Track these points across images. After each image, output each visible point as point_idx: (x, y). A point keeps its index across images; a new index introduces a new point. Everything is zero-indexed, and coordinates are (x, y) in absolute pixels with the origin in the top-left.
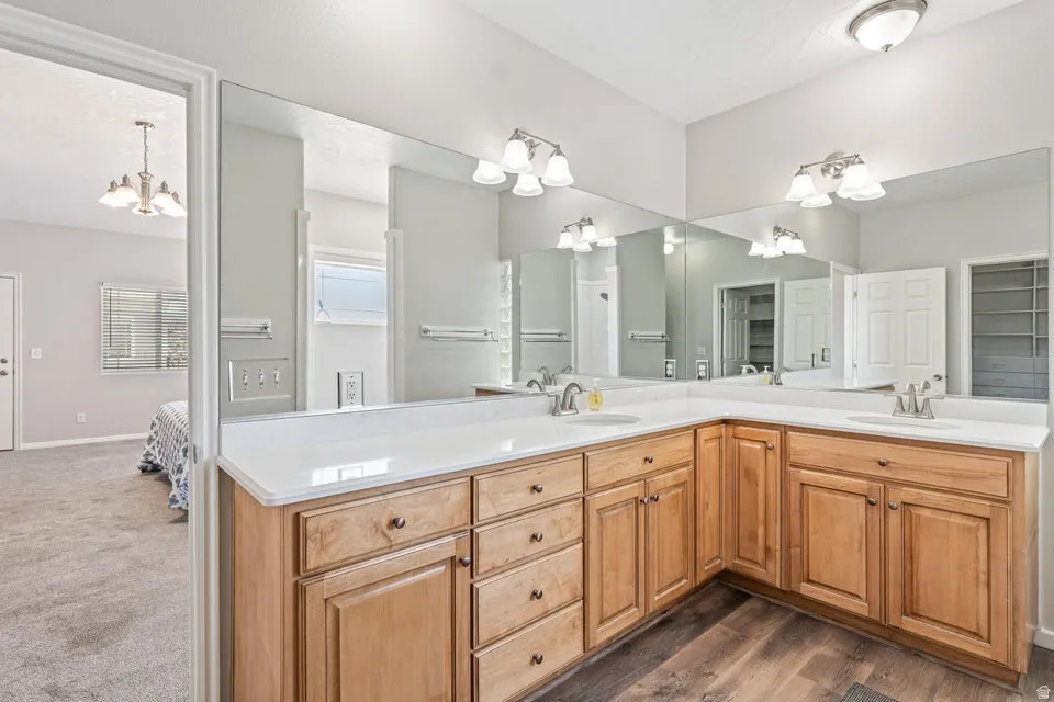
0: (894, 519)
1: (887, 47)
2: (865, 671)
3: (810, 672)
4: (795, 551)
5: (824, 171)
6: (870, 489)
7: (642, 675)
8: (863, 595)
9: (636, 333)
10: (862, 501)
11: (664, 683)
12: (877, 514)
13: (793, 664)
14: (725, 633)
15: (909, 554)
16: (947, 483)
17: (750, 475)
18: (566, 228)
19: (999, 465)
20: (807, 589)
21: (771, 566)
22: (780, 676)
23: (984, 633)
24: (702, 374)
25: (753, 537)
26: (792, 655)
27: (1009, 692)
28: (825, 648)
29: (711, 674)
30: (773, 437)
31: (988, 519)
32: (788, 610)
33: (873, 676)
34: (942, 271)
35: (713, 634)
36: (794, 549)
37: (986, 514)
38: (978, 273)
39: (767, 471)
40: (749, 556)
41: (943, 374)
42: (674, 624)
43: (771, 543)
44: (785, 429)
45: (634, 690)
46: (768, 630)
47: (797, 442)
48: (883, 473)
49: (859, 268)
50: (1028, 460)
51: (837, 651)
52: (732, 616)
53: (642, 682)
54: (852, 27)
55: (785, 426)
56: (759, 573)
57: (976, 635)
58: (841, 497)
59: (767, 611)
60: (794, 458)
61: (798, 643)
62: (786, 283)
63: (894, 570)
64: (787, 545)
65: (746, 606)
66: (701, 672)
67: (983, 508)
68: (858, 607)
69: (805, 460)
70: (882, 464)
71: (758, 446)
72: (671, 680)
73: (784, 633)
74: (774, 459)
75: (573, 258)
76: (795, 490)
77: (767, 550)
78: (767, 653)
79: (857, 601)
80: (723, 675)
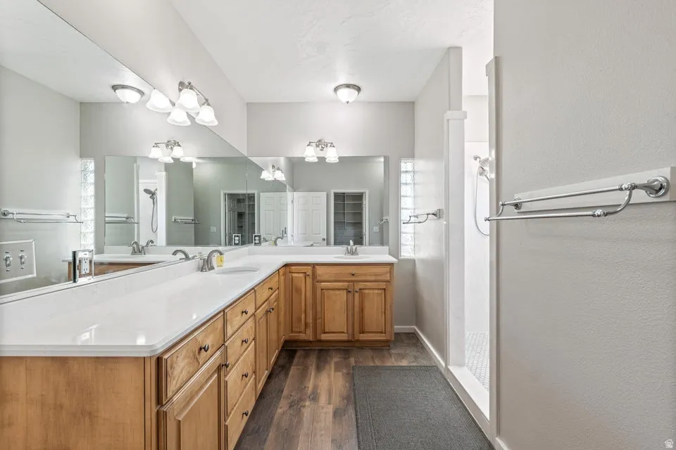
0: (357, 295)
1: (348, 102)
2: (352, 360)
3: (337, 370)
4: (319, 321)
5: (317, 146)
6: (348, 286)
7: (278, 403)
8: (346, 331)
9: (177, 217)
10: (345, 291)
11: (290, 401)
12: (350, 295)
13: (330, 368)
14: (298, 369)
15: (362, 310)
16: (373, 278)
17: (298, 291)
18: (156, 145)
19: (388, 269)
20: (324, 337)
21: (308, 332)
22: (329, 375)
23: (384, 331)
24: (257, 242)
25: (300, 320)
26: (327, 367)
27: (389, 349)
28: (336, 359)
29: (305, 387)
30: (309, 270)
31: (385, 289)
32: (315, 350)
33: (356, 362)
34: (325, 194)
35: (293, 371)
36: (318, 321)
37: (384, 287)
38: (336, 195)
39: (306, 287)
40: (298, 330)
41: (326, 238)
42: (274, 376)
43: (308, 321)
44: (314, 265)
45: (280, 411)
46: (312, 361)
47: (320, 270)
48: (353, 278)
49: (294, 189)
50: (395, 265)
51: (340, 358)
52: (296, 361)
53: (280, 405)
54: (336, 89)
55: (314, 264)
56: (302, 337)
57: (382, 332)
58: (338, 292)
59: (307, 353)
60: (318, 278)
61: (326, 362)
62: (261, 194)
63: (357, 316)
64: (315, 320)
65: (298, 354)
66: (301, 388)
67: (383, 285)
68: (344, 337)
69: (323, 278)
70: (353, 275)
71: (301, 275)
72: (292, 398)
73: (319, 358)
74: (309, 280)
75: (136, 162)
76: (319, 292)
77: (306, 325)
78: (319, 369)
79: (343, 334)
80: (310, 385)
